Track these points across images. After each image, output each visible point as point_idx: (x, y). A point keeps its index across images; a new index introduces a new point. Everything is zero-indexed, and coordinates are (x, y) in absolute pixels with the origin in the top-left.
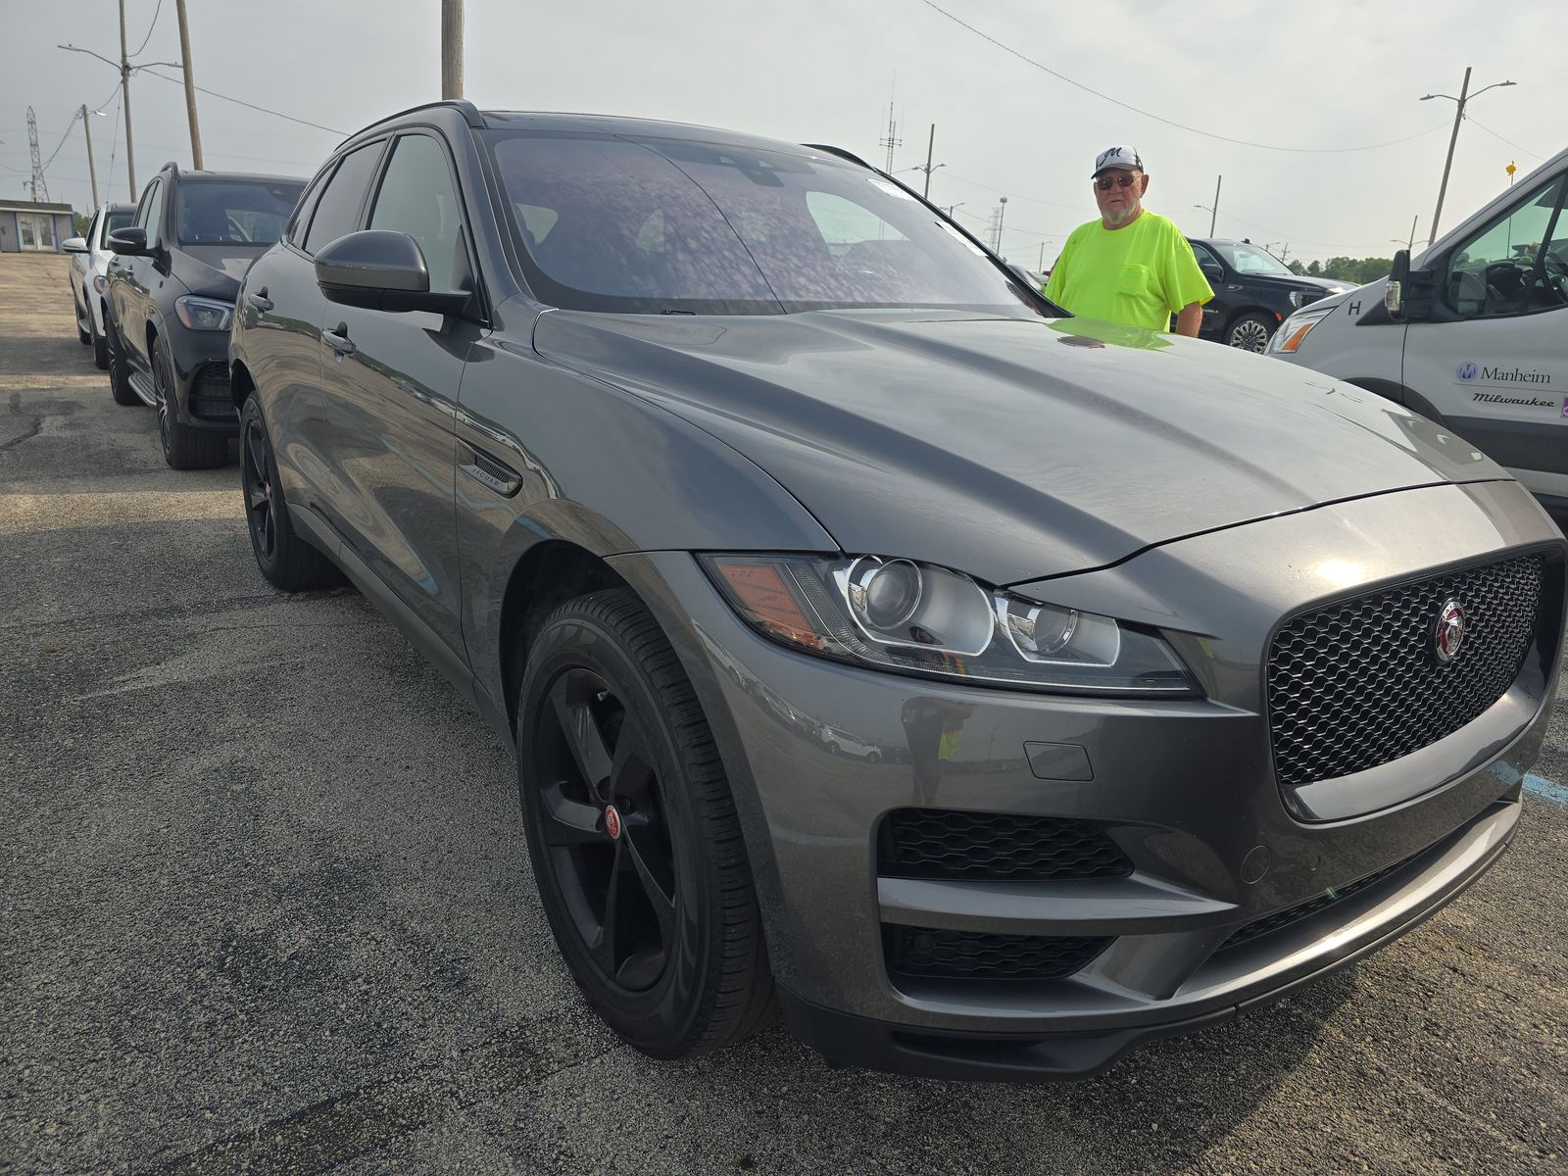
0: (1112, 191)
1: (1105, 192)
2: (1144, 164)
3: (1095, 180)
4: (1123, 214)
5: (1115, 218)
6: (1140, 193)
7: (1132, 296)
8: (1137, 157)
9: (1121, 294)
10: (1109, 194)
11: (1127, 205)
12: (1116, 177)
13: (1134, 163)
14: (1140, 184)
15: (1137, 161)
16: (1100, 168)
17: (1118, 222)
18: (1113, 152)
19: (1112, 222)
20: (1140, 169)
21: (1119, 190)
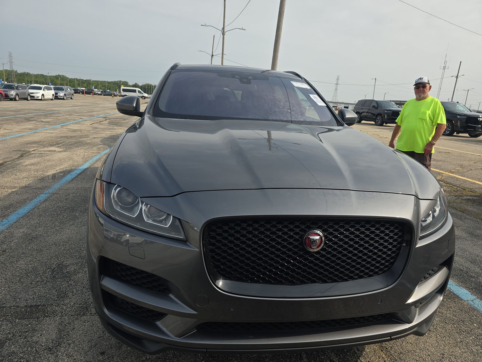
0: (420, 89)
1: (417, 90)
2: (430, 82)
3: (414, 86)
4: (422, 96)
5: (420, 97)
6: (428, 90)
7: (423, 119)
8: (428, 80)
9: (420, 118)
10: (418, 91)
11: (424, 93)
12: (421, 86)
13: (427, 82)
14: (429, 88)
15: (428, 82)
16: (416, 83)
17: (421, 98)
18: (421, 79)
19: (419, 98)
20: (429, 84)
21: (422, 89)
